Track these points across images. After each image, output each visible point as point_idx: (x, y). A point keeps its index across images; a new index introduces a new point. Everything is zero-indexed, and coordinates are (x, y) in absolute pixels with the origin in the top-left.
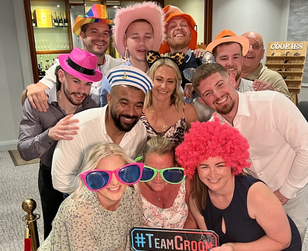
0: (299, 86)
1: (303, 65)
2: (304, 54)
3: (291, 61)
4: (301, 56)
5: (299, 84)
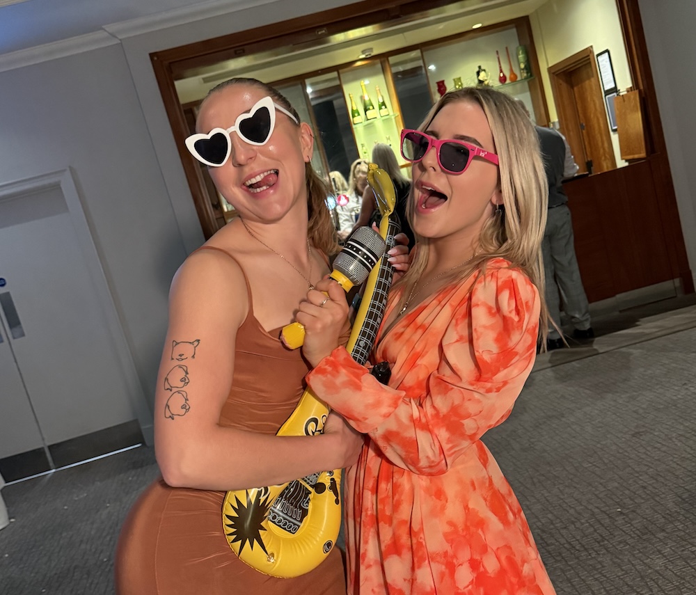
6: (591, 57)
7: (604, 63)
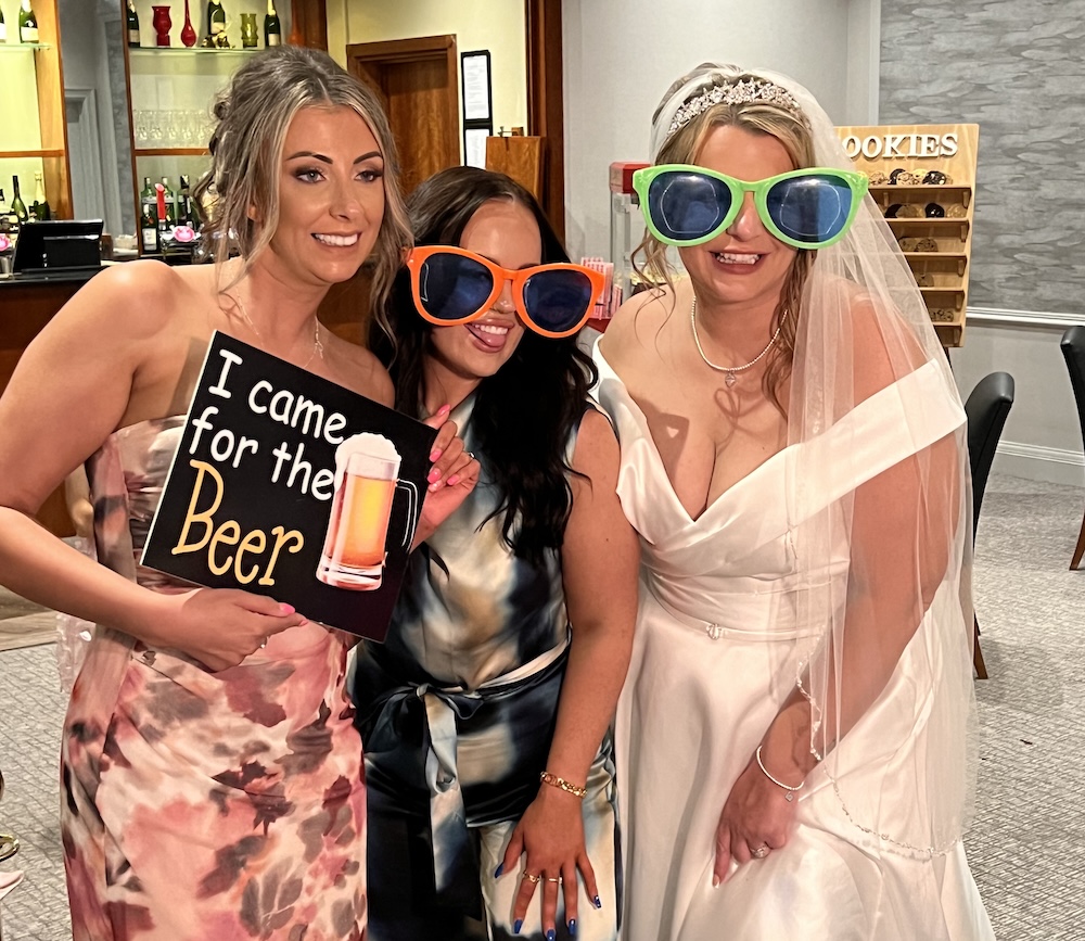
0: (956, 314)
1: (966, 224)
2: (967, 178)
3: (914, 205)
4: (955, 185)
5: (955, 307)
6: (449, 52)
7: (476, 71)
